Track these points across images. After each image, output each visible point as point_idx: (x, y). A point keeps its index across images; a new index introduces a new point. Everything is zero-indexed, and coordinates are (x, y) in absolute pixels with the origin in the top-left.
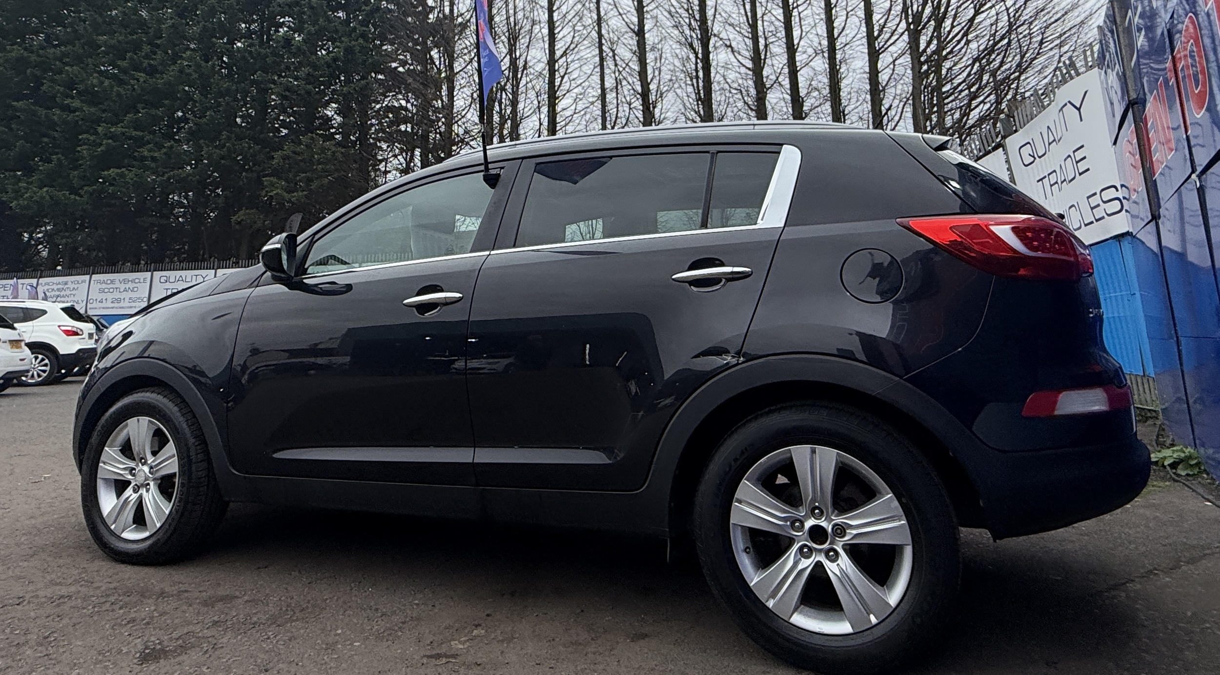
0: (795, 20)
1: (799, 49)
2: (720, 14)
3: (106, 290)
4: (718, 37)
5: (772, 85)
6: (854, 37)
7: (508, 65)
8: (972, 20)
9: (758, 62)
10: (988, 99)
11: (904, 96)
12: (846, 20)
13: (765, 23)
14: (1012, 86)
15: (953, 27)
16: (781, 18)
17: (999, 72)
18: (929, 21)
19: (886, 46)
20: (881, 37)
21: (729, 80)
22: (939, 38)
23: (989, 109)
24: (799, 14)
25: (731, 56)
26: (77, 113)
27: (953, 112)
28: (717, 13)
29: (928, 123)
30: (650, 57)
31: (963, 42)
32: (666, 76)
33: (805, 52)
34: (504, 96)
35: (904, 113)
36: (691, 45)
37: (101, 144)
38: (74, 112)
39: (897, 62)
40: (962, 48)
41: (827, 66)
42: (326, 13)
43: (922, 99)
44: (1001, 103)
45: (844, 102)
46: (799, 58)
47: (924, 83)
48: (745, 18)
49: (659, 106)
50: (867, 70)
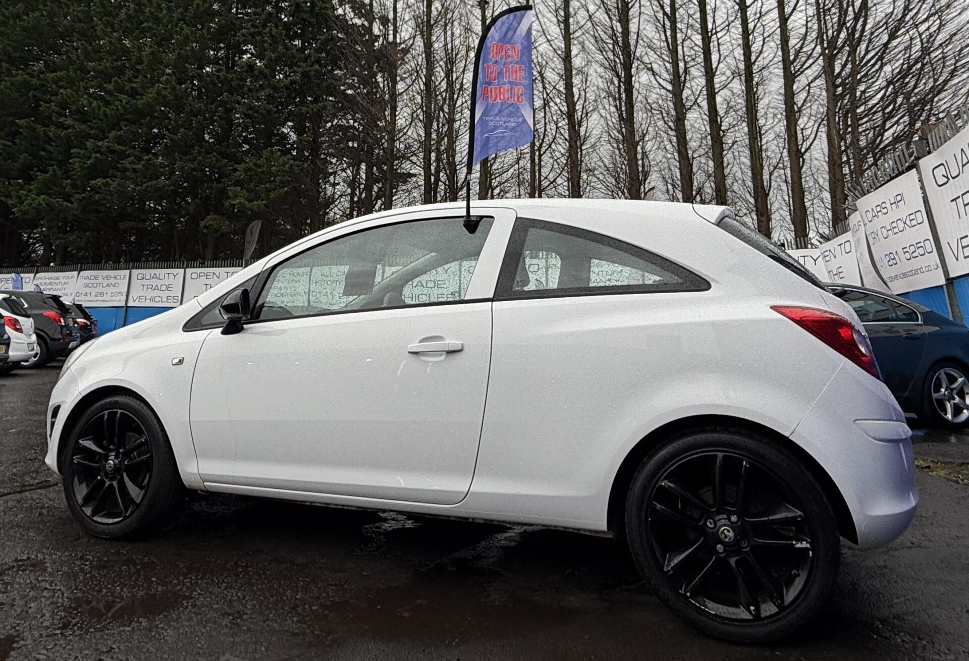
0: (713, 45)
1: (718, 73)
2: (642, 39)
3: (90, 285)
4: (641, 61)
5: (691, 106)
6: (771, 61)
7: (445, 88)
8: (886, 45)
10: (902, 121)
11: (819, 116)
12: (763, 46)
13: (685, 49)
14: (926, 108)
15: (867, 52)
16: (700, 43)
17: (913, 95)
18: (843, 46)
19: (801, 70)
20: (798, 61)
21: (649, 101)
22: (854, 62)
23: (903, 129)
24: (718, 39)
25: (652, 78)
26: (70, 130)
27: (867, 132)
28: (639, 39)
29: (842, 144)
30: (576, 80)
31: (877, 67)
32: (591, 96)
33: (724, 74)
34: (442, 115)
35: (819, 133)
36: (614, 69)
37: (89, 158)
38: (67, 128)
39: (812, 85)
40: (877, 71)
41: (744, 88)
42: (284, 41)
43: (837, 119)
44: (914, 125)
45: (761, 122)
46: (718, 80)
47: (839, 104)
48: (665, 44)
49: (584, 124)
50: (783, 91)
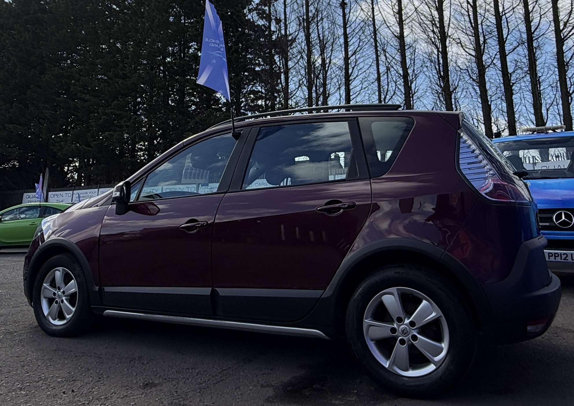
0: (504, 23)
1: (507, 41)
4: (452, 38)
5: (489, 66)
6: (546, 31)
9: (479, 51)
12: (539, 21)
19: (568, 36)
20: (565, 30)
21: (459, 64)
24: (507, 18)
25: (461, 48)
28: (451, 22)
30: (408, 53)
33: (511, 43)
36: (434, 44)
41: (527, 51)
46: (508, 47)
48: (470, 25)
50: (556, 52)
